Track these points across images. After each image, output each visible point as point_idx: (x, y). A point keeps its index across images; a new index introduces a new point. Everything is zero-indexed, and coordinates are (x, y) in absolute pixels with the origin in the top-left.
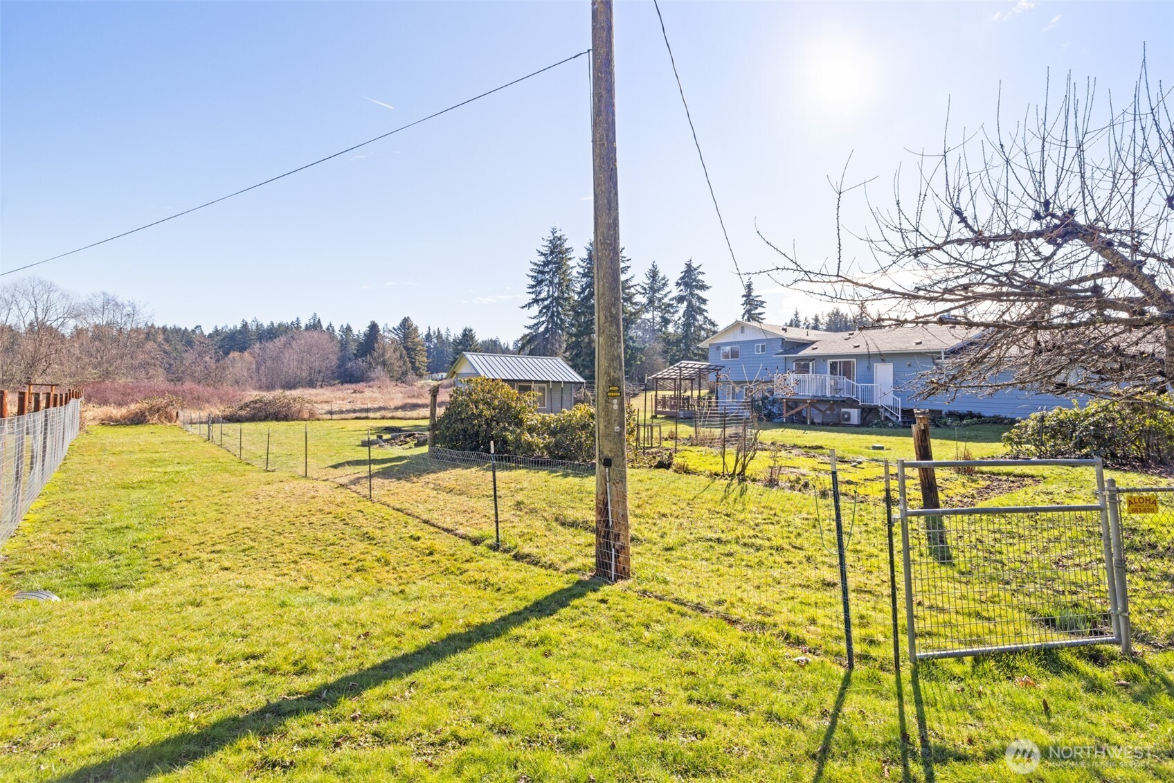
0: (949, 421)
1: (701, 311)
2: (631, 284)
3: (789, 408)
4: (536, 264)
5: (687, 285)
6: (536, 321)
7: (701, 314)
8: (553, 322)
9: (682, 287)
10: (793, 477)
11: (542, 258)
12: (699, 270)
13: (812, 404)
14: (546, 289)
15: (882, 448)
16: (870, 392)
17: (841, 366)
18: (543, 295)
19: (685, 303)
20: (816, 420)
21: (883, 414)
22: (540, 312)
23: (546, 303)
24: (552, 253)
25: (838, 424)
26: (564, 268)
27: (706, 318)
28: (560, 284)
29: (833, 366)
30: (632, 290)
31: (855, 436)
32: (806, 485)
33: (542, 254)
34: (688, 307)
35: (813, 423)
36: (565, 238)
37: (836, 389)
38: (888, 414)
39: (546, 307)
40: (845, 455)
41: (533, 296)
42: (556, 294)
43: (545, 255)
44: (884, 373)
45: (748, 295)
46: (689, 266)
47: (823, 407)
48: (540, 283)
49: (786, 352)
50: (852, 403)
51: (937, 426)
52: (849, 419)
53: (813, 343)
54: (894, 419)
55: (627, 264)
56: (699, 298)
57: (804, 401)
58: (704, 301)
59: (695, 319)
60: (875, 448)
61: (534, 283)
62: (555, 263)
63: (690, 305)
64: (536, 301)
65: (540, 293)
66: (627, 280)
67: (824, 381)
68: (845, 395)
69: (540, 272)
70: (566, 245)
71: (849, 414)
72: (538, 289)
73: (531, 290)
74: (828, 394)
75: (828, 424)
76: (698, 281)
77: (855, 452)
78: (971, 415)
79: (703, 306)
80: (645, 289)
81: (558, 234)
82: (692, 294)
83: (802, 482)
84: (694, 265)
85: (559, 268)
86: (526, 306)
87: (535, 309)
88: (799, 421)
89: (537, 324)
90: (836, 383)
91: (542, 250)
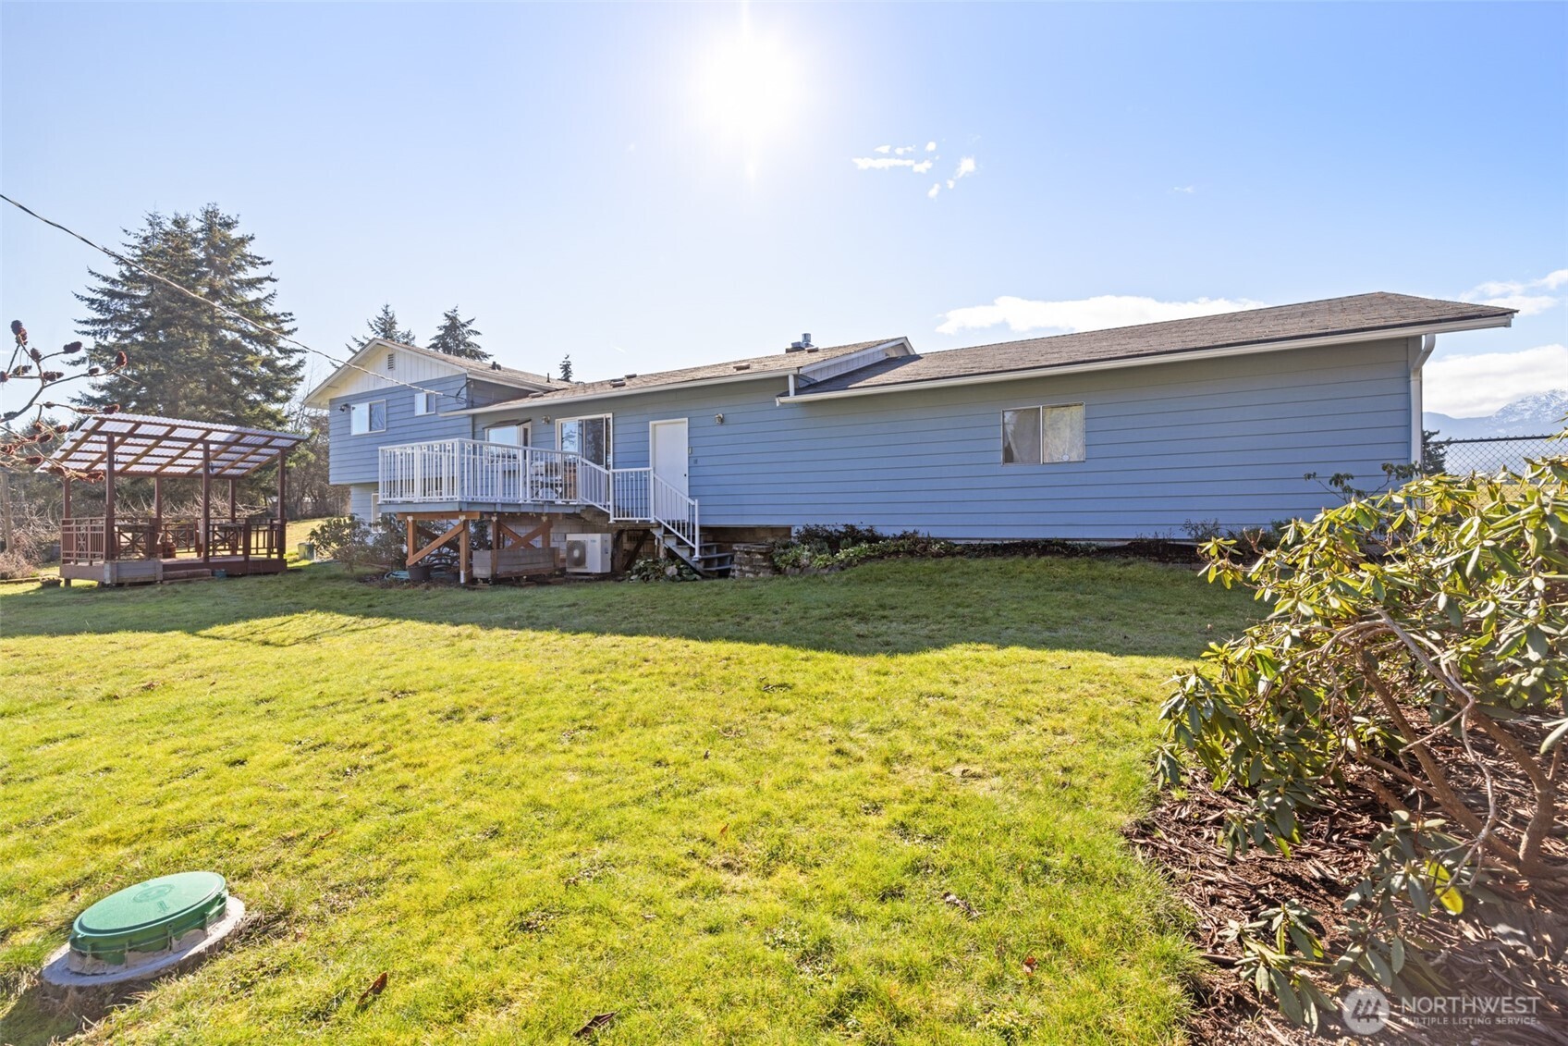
0: (805, 554)
4: (105, 279)
12: (470, 327)
16: (637, 492)
17: (587, 434)
21: (661, 544)
33: (121, 260)
37: (552, 485)
38: (671, 543)
43: (128, 263)
44: (669, 442)
46: (453, 319)
49: (474, 406)
51: (777, 570)
52: (581, 561)
53: (549, 391)
54: (684, 554)
57: (456, 519)
61: (97, 316)
68: (580, 500)
71: (581, 546)
74: (527, 497)
90: (552, 470)
91: (122, 251)
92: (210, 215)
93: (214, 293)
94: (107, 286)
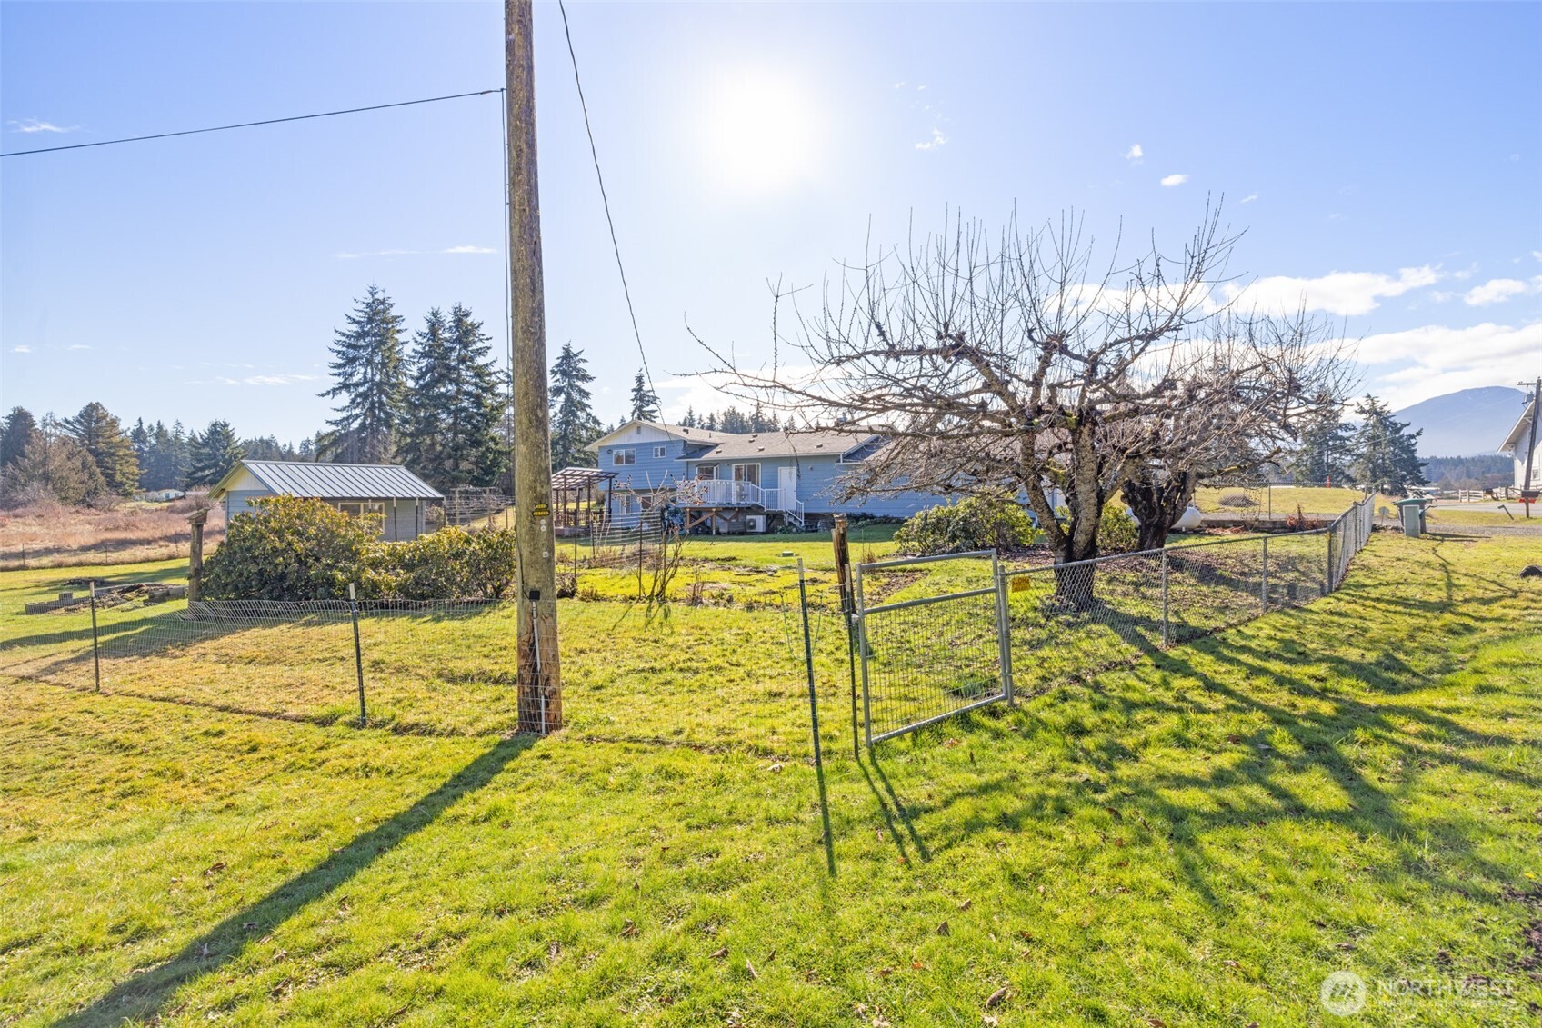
1: (583, 407)
2: (492, 369)
3: (693, 518)
4: (344, 335)
5: (565, 374)
6: (345, 414)
7: (583, 410)
8: (374, 415)
9: (558, 376)
10: (716, 593)
11: (355, 328)
12: (580, 357)
13: (717, 512)
14: (362, 370)
15: (791, 555)
16: (774, 497)
17: (747, 471)
18: (357, 378)
19: (563, 396)
20: (721, 530)
21: (787, 519)
22: (353, 401)
23: (361, 389)
24: (370, 321)
25: (743, 533)
26: (391, 343)
27: (589, 415)
28: (384, 365)
29: (738, 470)
30: (493, 378)
31: (763, 544)
32: (730, 600)
33: (354, 321)
34: (566, 401)
35: (718, 533)
36: (391, 301)
37: (741, 495)
38: (792, 520)
39: (365, 396)
40: (759, 564)
41: (341, 379)
42: (378, 378)
43: (359, 323)
44: (787, 477)
45: (639, 390)
46: (567, 350)
47: (728, 516)
48: (351, 361)
49: (688, 456)
50: (756, 510)
52: (754, 527)
53: (717, 445)
54: (798, 524)
55: (487, 344)
56: (580, 391)
57: (709, 510)
58: (587, 395)
59: (576, 416)
60: (785, 555)
61: (341, 361)
62: (375, 335)
63: (569, 399)
64: (345, 386)
65: (351, 375)
66: (487, 365)
67: (729, 488)
68: (750, 501)
69: (350, 346)
70: (393, 312)
71: (754, 521)
72: (348, 369)
73: (336, 371)
74: (734, 501)
75: (733, 534)
76: (579, 370)
77: (768, 561)
78: (865, 516)
79: (585, 401)
80: (508, 376)
81: (380, 296)
82: (570, 385)
83: (726, 597)
84: (574, 350)
85: (383, 343)
86: (328, 393)
87: (344, 398)
88: (703, 531)
89: (347, 418)
90: (742, 489)
91: (355, 315)
92: (457, 310)
93: (462, 360)
94: (344, 339)
